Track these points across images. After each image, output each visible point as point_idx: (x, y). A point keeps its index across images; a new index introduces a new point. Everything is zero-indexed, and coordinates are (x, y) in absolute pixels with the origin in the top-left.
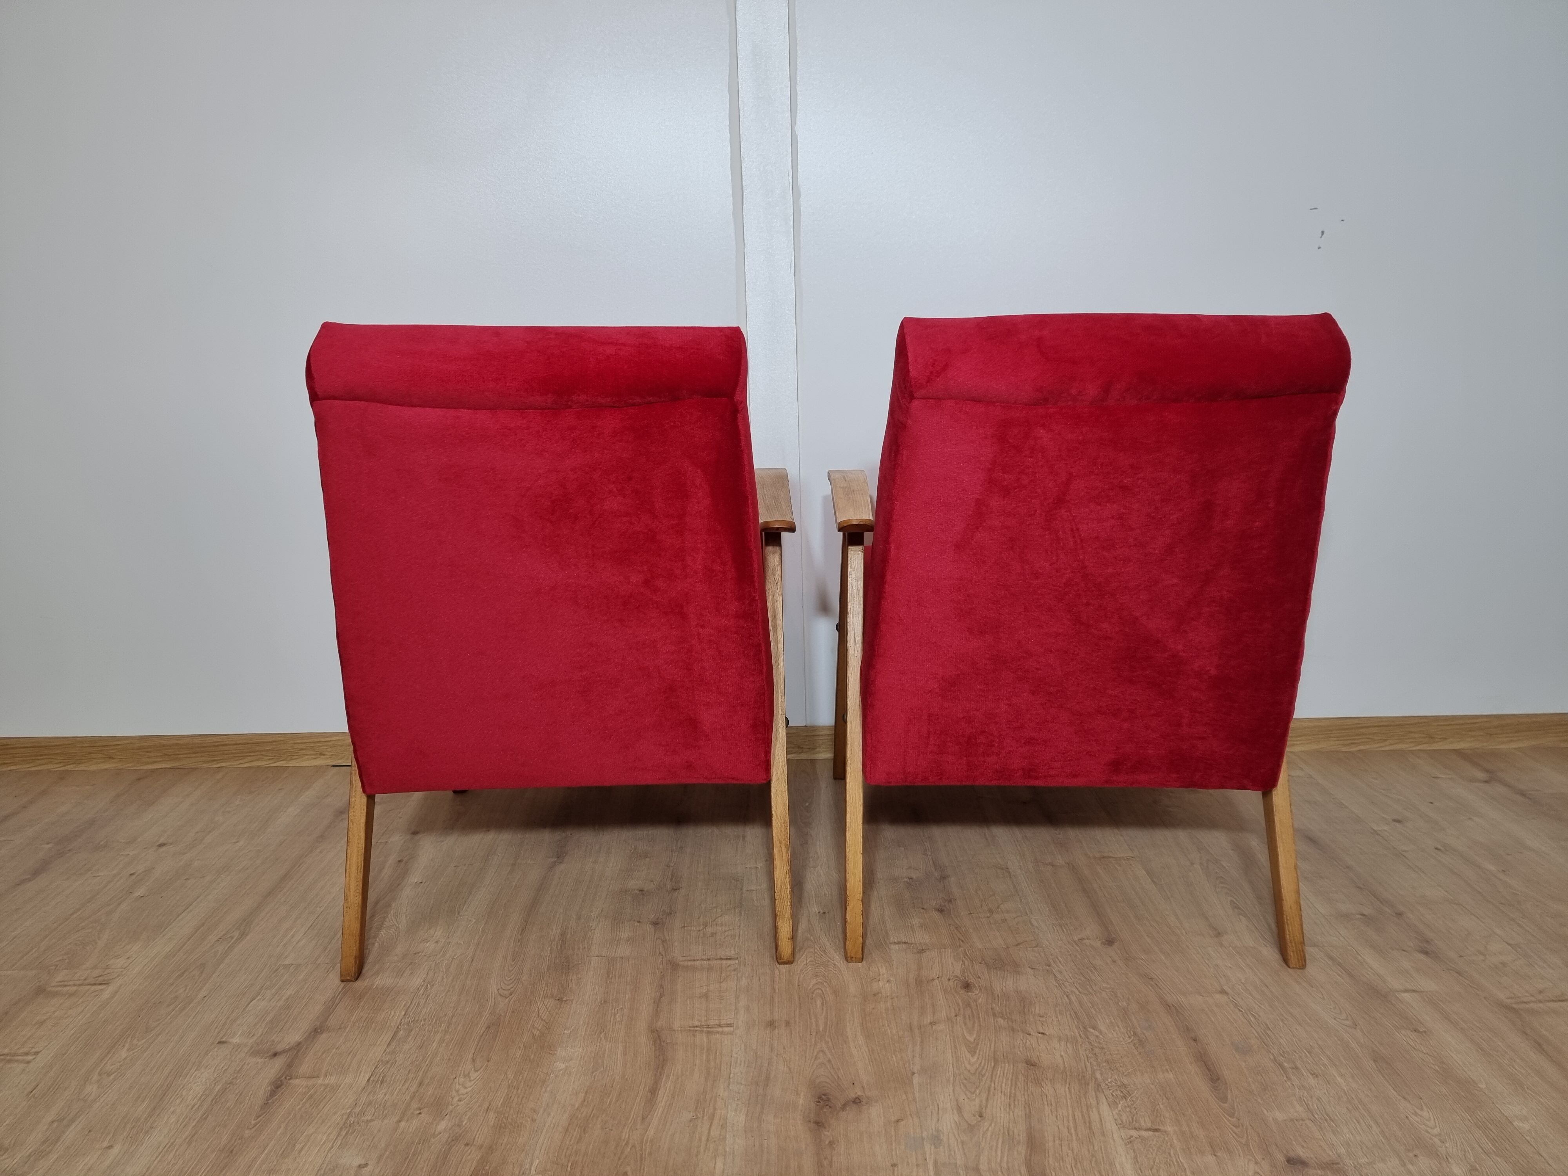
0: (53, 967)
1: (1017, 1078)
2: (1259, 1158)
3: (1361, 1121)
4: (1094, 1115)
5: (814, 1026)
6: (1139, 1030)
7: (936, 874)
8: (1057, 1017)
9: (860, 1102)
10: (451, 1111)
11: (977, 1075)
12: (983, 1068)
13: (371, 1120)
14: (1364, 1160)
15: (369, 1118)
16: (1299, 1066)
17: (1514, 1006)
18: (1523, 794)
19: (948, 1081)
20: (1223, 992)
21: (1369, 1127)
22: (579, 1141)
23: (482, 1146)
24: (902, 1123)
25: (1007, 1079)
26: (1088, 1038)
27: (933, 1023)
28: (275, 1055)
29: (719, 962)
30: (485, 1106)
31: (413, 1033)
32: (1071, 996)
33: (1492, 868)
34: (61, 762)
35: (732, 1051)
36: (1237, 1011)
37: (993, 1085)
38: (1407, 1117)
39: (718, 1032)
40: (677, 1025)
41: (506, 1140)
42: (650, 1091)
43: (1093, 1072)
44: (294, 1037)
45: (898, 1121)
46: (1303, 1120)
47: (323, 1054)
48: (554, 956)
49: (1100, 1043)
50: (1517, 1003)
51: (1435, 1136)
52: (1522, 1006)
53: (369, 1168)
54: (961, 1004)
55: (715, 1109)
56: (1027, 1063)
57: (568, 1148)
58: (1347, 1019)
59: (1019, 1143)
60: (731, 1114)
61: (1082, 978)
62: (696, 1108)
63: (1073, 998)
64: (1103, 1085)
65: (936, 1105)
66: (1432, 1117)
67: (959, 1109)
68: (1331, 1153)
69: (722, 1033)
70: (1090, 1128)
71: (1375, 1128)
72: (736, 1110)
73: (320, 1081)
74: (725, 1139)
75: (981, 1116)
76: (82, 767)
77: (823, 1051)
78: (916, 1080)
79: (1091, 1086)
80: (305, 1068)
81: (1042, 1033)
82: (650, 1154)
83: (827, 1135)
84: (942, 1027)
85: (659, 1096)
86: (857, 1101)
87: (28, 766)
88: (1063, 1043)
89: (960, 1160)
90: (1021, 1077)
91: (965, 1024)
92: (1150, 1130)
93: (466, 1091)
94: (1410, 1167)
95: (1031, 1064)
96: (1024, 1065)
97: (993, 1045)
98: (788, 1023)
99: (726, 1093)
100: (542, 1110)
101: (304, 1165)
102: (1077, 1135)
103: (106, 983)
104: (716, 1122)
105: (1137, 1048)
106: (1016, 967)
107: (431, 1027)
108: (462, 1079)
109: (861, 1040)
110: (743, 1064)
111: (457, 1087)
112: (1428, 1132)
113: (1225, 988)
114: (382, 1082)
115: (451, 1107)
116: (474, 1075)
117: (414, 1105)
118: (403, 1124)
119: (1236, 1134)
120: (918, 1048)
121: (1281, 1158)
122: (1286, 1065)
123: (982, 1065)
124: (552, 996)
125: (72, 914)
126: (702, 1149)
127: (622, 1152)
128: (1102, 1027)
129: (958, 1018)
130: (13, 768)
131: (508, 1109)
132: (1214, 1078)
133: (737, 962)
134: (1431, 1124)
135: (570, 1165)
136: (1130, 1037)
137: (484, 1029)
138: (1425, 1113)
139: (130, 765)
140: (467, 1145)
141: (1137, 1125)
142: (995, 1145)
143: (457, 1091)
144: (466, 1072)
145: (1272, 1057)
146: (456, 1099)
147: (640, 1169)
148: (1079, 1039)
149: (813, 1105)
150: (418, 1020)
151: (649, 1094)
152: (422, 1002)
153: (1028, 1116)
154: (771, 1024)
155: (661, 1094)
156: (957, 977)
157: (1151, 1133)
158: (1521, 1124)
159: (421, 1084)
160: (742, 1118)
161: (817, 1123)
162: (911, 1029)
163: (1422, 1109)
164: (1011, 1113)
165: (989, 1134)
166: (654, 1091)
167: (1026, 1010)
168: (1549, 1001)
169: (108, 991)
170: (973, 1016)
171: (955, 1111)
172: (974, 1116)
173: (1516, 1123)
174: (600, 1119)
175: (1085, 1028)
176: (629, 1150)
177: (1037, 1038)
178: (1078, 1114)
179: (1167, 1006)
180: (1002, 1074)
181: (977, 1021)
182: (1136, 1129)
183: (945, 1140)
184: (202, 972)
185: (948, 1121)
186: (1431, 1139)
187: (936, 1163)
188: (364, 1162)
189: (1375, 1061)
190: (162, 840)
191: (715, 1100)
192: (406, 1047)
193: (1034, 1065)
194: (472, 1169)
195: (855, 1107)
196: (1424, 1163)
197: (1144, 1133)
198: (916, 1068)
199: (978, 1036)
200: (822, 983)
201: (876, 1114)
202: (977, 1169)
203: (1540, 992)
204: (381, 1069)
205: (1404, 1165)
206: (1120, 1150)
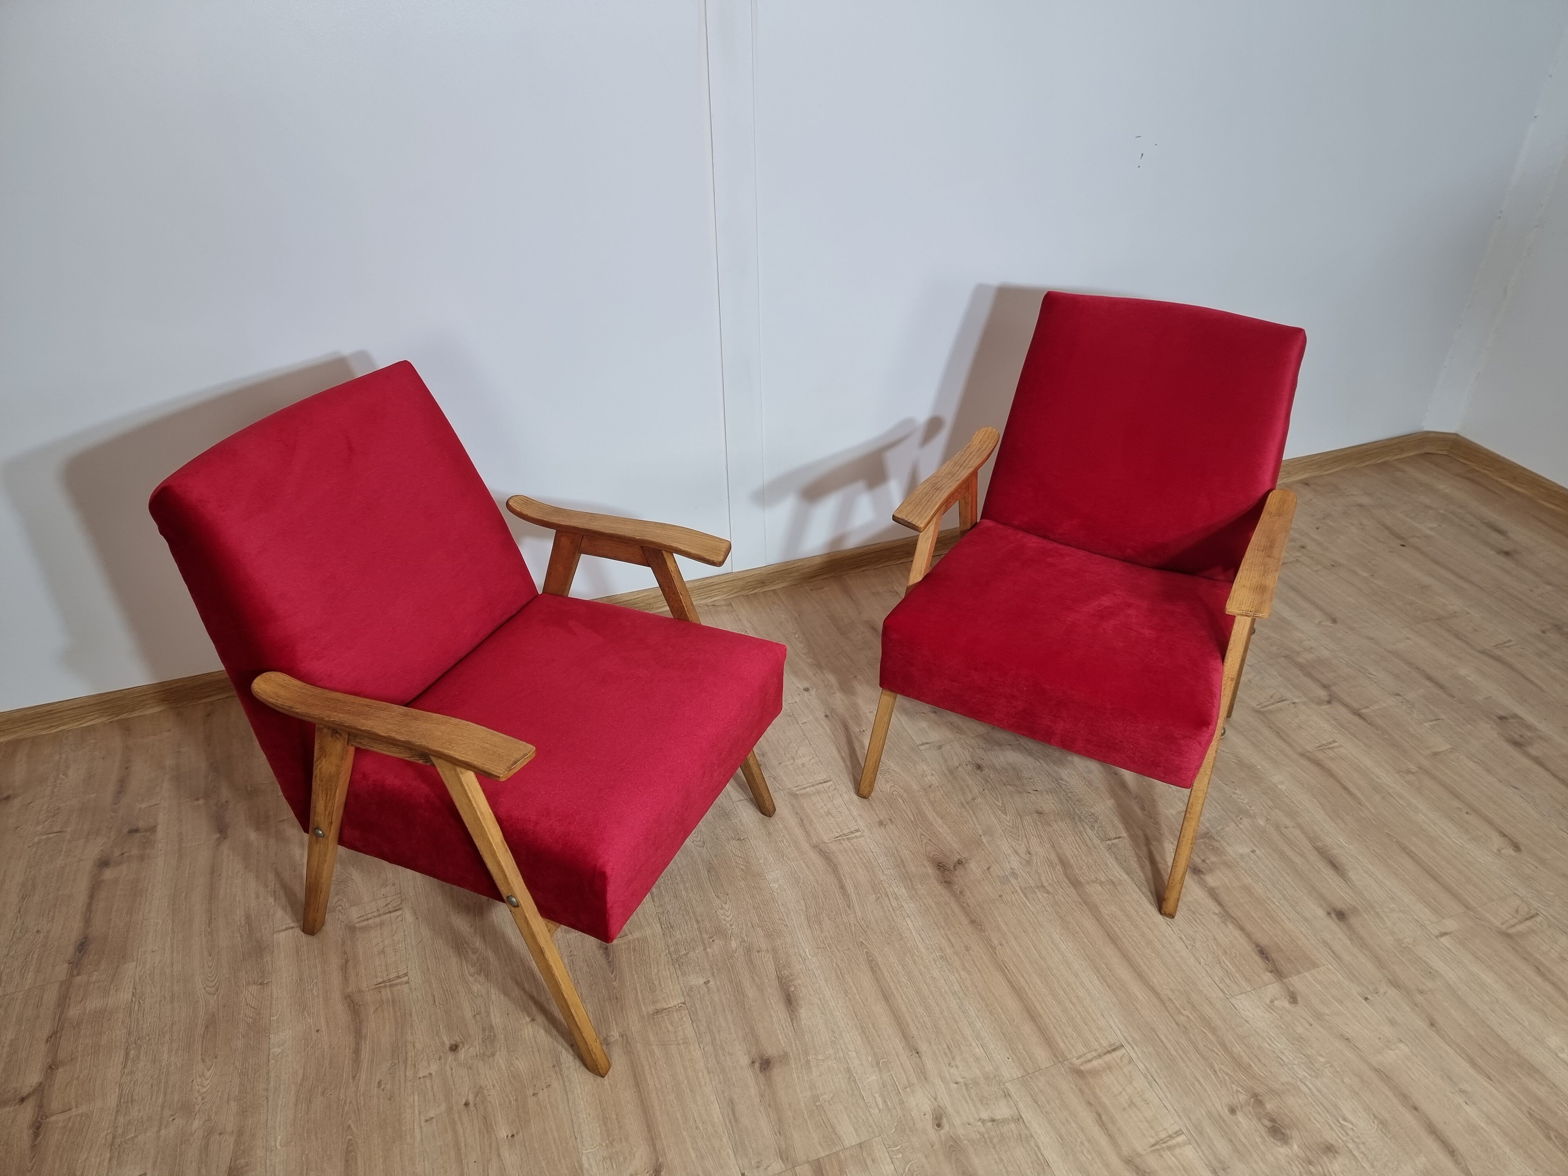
1: (1036, 824)
4: (1086, 837)
5: (908, 820)
6: (1085, 775)
8: (1039, 777)
9: (962, 862)
10: (732, 934)
11: (1015, 827)
12: (1016, 822)
13: (687, 954)
14: (1219, 828)
15: (685, 952)
17: (1261, 710)
19: (1001, 835)
22: (822, 930)
23: (768, 950)
24: (992, 869)
25: (1032, 826)
26: (1062, 787)
27: (974, 799)
30: (749, 924)
35: (870, 848)
37: (1026, 832)
38: (1230, 796)
39: (853, 838)
40: (826, 839)
41: (779, 942)
42: (840, 888)
43: (1074, 809)
45: (988, 869)
49: (1069, 789)
50: (1262, 708)
51: (1246, 804)
52: (1265, 709)
53: (712, 982)
54: (982, 781)
55: (885, 889)
56: (1037, 813)
57: (819, 937)
59: (1056, 865)
60: (896, 890)
62: (874, 891)
63: (1042, 761)
64: (1082, 816)
65: (1003, 853)
66: (1241, 793)
67: (1016, 852)
69: (856, 837)
71: (1219, 807)
72: (897, 887)
74: (902, 906)
75: (1030, 854)
77: (922, 834)
78: (984, 840)
79: (1076, 818)
81: (1036, 790)
82: (867, 927)
83: (956, 888)
84: (979, 800)
86: (960, 862)
88: (1050, 794)
89: (1031, 882)
90: (1038, 823)
91: (991, 794)
92: (1115, 838)
95: (1040, 813)
97: (1013, 806)
98: (890, 820)
99: (885, 878)
100: (786, 918)
101: (670, 992)
102: (1082, 851)
104: (890, 897)
105: (1089, 787)
106: (1000, 746)
107: (670, 881)
108: (721, 912)
109: (940, 821)
110: (882, 856)
111: (722, 917)
112: (1242, 803)
115: (729, 932)
116: (726, 907)
117: (705, 936)
118: (708, 950)
120: (974, 818)
123: (1014, 820)
126: (894, 916)
127: (851, 930)
128: (1065, 778)
129: (985, 791)
131: (765, 923)
133: (832, 783)
134: (1243, 797)
135: (827, 947)
136: (1082, 781)
137: (705, 873)
138: (1238, 792)
140: (758, 952)
142: (1044, 868)
143: (725, 920)
144: (720, 906)
146: (728, 925)
147: (868, 938)
148: (1058, 790)
149: (937, 872)
151: (841, 891)
153: (1053, 847)
154: (881, 823)
155: (848, 888)
156: (970, 762)
157: (1118, 840)
158: (1281, 787)
159: (698, 922)
160: (904, 890)
161: (946, 882)
162: (963, 806)
163: (1236, 789)
164: (1044, 847)
165: (1039, 864)
166: (842, 887)
167: (1020, 776)
168: (1277, 703)
169: (408, 915)
170: (993, 788)
171: (1015, 854)
172: (1026, 854)
173: (1279, 786)
174: (824, 914)
175: (1056, 780)
176: (854, 928)
177: (1034, 794)
178: (1077, 838)
180: (1027, 823)
181: (997, 791)
182: (1109, 840)
183: (1019, 873)
185: (1015, 863)
186: (1245, 807)
187: (1021, 888)
188: (705, 980)
191: (881, 882)
192: (667, 899)
193: (1041, 813)
194: (773, 965)
195: (960, 866)
196: (1246, 822)
197: (1114, 841)
198: (980, 832)
199: (1003, 801)
200: (894, 786)
201: (974, 867)
202: (1043, 886)
203: (1272, 697)
204: (663, 919)
205: (1237, 826)
206: (1107, 855)
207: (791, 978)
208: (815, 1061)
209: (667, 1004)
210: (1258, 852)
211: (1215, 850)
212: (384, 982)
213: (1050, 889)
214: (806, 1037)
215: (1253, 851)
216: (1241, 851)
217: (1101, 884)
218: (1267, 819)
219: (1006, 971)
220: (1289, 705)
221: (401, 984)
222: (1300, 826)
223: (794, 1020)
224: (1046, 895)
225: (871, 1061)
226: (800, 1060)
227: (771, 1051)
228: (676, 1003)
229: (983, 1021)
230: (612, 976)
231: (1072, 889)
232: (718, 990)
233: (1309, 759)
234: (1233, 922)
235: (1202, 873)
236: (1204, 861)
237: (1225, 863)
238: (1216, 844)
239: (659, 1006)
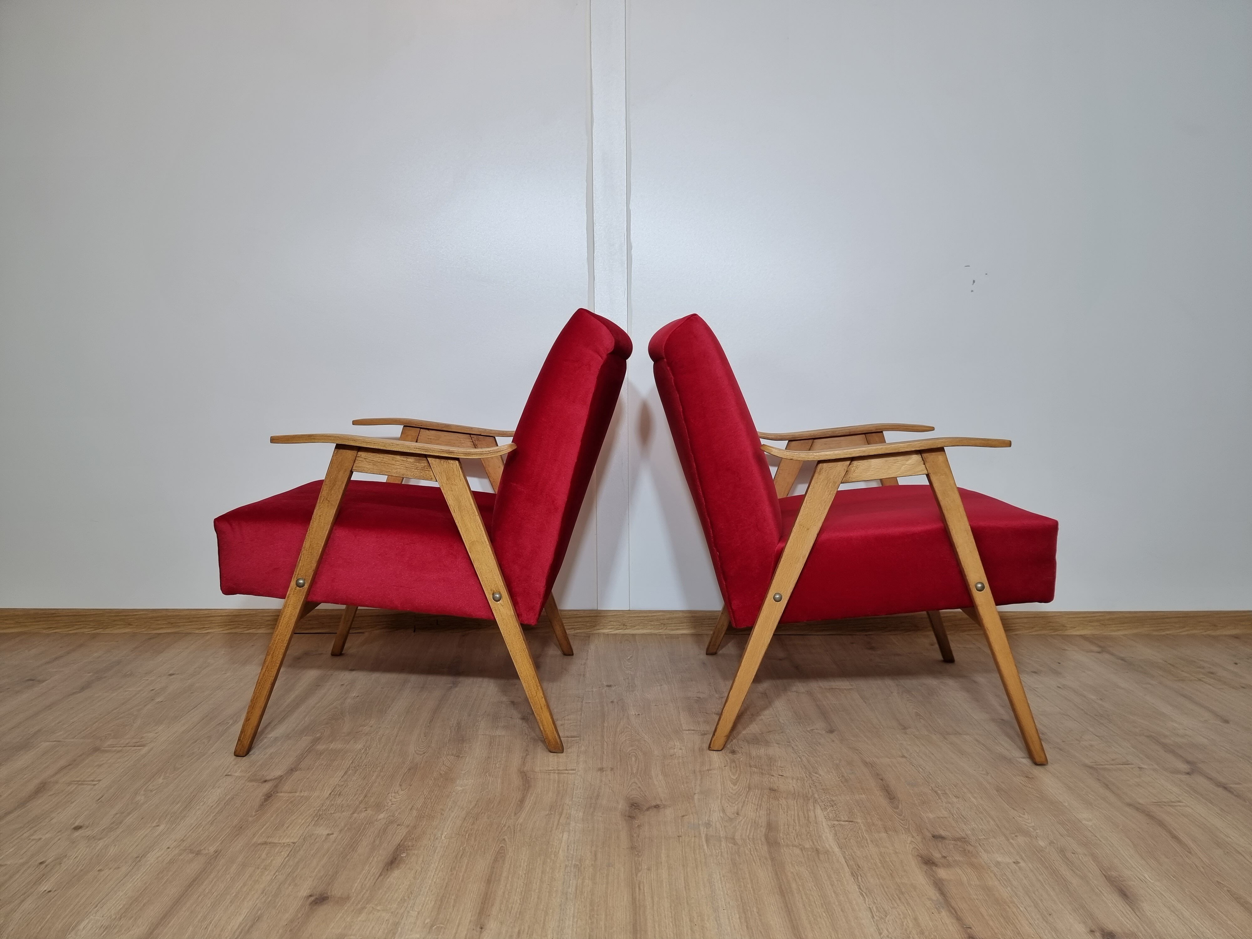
0: (104, 738)
1: (763, 796)
2: (915, 835)
3: (984, 819)
4: (811, 814)
5: (630, 771)
6: (845, 775)
7: (717, 695)
8: (792, 768)
9: (659, 807)
10: (387, 809)
11: (737, 795)
12: (741, 791)
13: (334, 813)
14: (982, 838)
15: (332, 812)
16: (948, 792)
17: (1094, 766)
18: (1123, 659)
19: (718, 797)
20: (903, 756)
21: (988, 822)
22: (473, 824)
23: (409, 826)
24: (686, 817)
25: (756, 797)
26: (811, 778)
27: (709, 770)
28: (265, 781)
29: (567, 738)
30: (410, 807)
31: (358, 771)
32: (802, 758)
33: (1093, 697)
34: (92, 627)
35: (574, 782)
36: (912, 766)
37: (747, 800)
38: (1014, 818)
39: (565, 773)
40: (537, 769)
41: (424, 823)
42: (519, 801)
43: (813, 794)
44: (278, 773)
45: (683, 816)
46: (946, 818)
47: (298, 781)
48: (452, 734)
49: (819, 780)
50: (1096, 765)
51: (1031, 827)
53: (334, 835)
54: (729, 761)
55: (563, 810)
56: (770, 790)
57: (466, 827)
58: (983, 771)
59: (761, 826)
60: (573, 812)
61: (811, 749)
62: (551, 809)
63: (804, 759)
64: (819, 800)
65: (709, 809)
66: (1030, 818)
67: (724, 811)
68: (961, 833)
69: (568, 773)
70: (808, 820)
71: (992, 822)
72: (577, 810)
73: (297, 794)
74: (569, 824)
75: (738, 814)
76: (108, 631)
77: (635, 783)
78: (696, 797)
79: (811, 801)
80: (287, 787)
81: (781, 775)
82: (520, 831)
83: (636, 822)
84: (715, 771)
85: (526, 803)
86: (657, 807)
87: (68, 630)
88: (795, 780)
89: (722, 834)
90: (765, 796)
91: (731, 770)
92: (847, 821)
93: (396, 800)
94: (1012, 841)
95: (772, 790)
96: (768, 790)
97: (748, 781)
98: (612, 769)
99: (570, 803)
100: (448, 810)
101: (291, 834)
102: (799, 823)
103: (144, 746)
104: (563, 815)
105: (843, 783)
106: (767, 743)
107: (370, 769)
108: (393, 794)
109: (661, 777)
110: (582, 789)
111: (390, 798)
112: (1025, 825)
113: (906, 755)
114: (339, 795)
116: (401, 792)
117: (362, 806)
118: (355, 815)
119: (902, 824)
120: (698, 782)
121: (929, 835)
122: (939, 792)
123: (741, 790)
124: (452, 755)
125: (112, 711)
126: (554, 828)
127: (502, 829)
128: (821, 772)
129: (726, 768)
130: (57, 631)
131: (425, 809)
132: (891, 796)
133: (578, 738)
134: (1029, 821)
135: (467, 835)
136: (839, 778)
137: (406, 770)
138: (1026, 816)
139: (143, 630)
140: (398, 825)
141: (839, 819)
142: (746, 827)
143: (391, 800)
144: (396, 791)
145: (931, 788)
146: (390, 803)
147: (514, 838)
148: (806, 778)
149: (628, 808)
150: (361, 766)
151: (519, 803)
152: (364, 756)
153: (769, 814)
154: (601, 770)
155: (527, 803)
157: (847, 823)
158: (1087, 823)
159: (365, 796)
160: (581, 814)
161: (629, 816)
162: (694, 772)
163: (1024, 814)
164: (758, 813)
165: (742, 822)
166: (522, 801)
167: (772, 764)
168: (1118, 765)
169: (145, 749)
170: (736, 767)
171: (721, 812)
172: (733, 814)
173: (1084, 822)
174: (486, 814)
175: (810, 773)
176: (506, 829)
177: (778, 777)
178: (801, 813)
179: (866, 764)
180: (753, 795)
181: (738, 769)
182: (838, 821)
183: (714, 825)
184: (209, 741)
185: (716, 817)
186: (1027, 828)
187: (707, 835)
188: (330, 832)
189: (997, 791)
190: (171, 672)
191: (563, 805)
192: (355, 778)
193: (775, 790)
194: (403, 837)
195: (655, 809)
196: (1021, 840)
197: (843, 823)
198: (697, 792)
199: (739, 775)
200: (636, 750)
201: (669, 813)
202: (733, 839)
203: (1113, 760)
204: (338, 789)
205: (1008, 840)
206: (827, 830)
207: (411, 848)
208: (371, 909)
209: (279, 841)
210: (1022, 864)
211: (965, 852)
212: (79, 781)
213: (740, 842)
214: (380, 891)
215: (1016, 863)
216: (999, 859)
217: (803, 849)
218: (1051, 843)
219: (637, 889)
220: (1132, 768)
221: (89, 784)
222: (1094, 857)
223: (382, 877)
224: (730, 845)
225: (427, 923)
226: (357, 905)
227: (337, 891)
228: (288, 841)
229: (577, 921)
230: (254, 814)
231: (765, 848)
232: (334, 842)
233: (1137, 809)
234: (951, 911)
235: (936, 865)
236: (945, 857)
237: (973, 866)
238: (970, 848)
239: (270, 840)
